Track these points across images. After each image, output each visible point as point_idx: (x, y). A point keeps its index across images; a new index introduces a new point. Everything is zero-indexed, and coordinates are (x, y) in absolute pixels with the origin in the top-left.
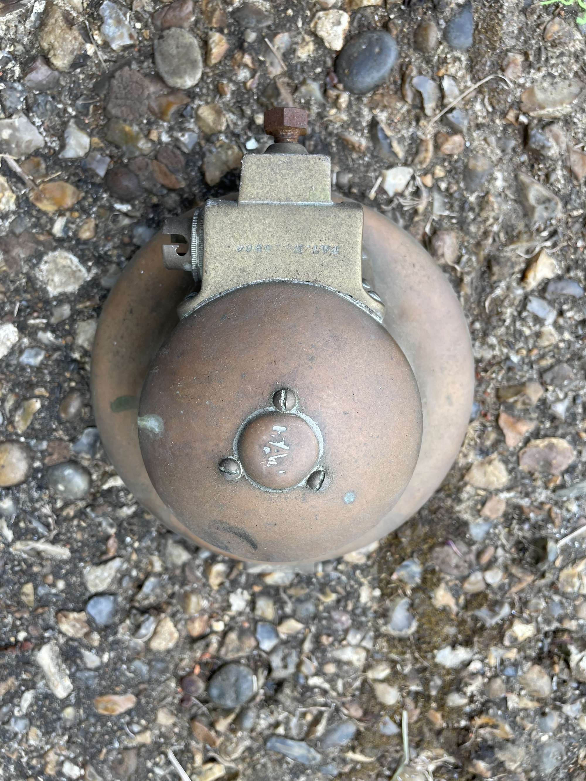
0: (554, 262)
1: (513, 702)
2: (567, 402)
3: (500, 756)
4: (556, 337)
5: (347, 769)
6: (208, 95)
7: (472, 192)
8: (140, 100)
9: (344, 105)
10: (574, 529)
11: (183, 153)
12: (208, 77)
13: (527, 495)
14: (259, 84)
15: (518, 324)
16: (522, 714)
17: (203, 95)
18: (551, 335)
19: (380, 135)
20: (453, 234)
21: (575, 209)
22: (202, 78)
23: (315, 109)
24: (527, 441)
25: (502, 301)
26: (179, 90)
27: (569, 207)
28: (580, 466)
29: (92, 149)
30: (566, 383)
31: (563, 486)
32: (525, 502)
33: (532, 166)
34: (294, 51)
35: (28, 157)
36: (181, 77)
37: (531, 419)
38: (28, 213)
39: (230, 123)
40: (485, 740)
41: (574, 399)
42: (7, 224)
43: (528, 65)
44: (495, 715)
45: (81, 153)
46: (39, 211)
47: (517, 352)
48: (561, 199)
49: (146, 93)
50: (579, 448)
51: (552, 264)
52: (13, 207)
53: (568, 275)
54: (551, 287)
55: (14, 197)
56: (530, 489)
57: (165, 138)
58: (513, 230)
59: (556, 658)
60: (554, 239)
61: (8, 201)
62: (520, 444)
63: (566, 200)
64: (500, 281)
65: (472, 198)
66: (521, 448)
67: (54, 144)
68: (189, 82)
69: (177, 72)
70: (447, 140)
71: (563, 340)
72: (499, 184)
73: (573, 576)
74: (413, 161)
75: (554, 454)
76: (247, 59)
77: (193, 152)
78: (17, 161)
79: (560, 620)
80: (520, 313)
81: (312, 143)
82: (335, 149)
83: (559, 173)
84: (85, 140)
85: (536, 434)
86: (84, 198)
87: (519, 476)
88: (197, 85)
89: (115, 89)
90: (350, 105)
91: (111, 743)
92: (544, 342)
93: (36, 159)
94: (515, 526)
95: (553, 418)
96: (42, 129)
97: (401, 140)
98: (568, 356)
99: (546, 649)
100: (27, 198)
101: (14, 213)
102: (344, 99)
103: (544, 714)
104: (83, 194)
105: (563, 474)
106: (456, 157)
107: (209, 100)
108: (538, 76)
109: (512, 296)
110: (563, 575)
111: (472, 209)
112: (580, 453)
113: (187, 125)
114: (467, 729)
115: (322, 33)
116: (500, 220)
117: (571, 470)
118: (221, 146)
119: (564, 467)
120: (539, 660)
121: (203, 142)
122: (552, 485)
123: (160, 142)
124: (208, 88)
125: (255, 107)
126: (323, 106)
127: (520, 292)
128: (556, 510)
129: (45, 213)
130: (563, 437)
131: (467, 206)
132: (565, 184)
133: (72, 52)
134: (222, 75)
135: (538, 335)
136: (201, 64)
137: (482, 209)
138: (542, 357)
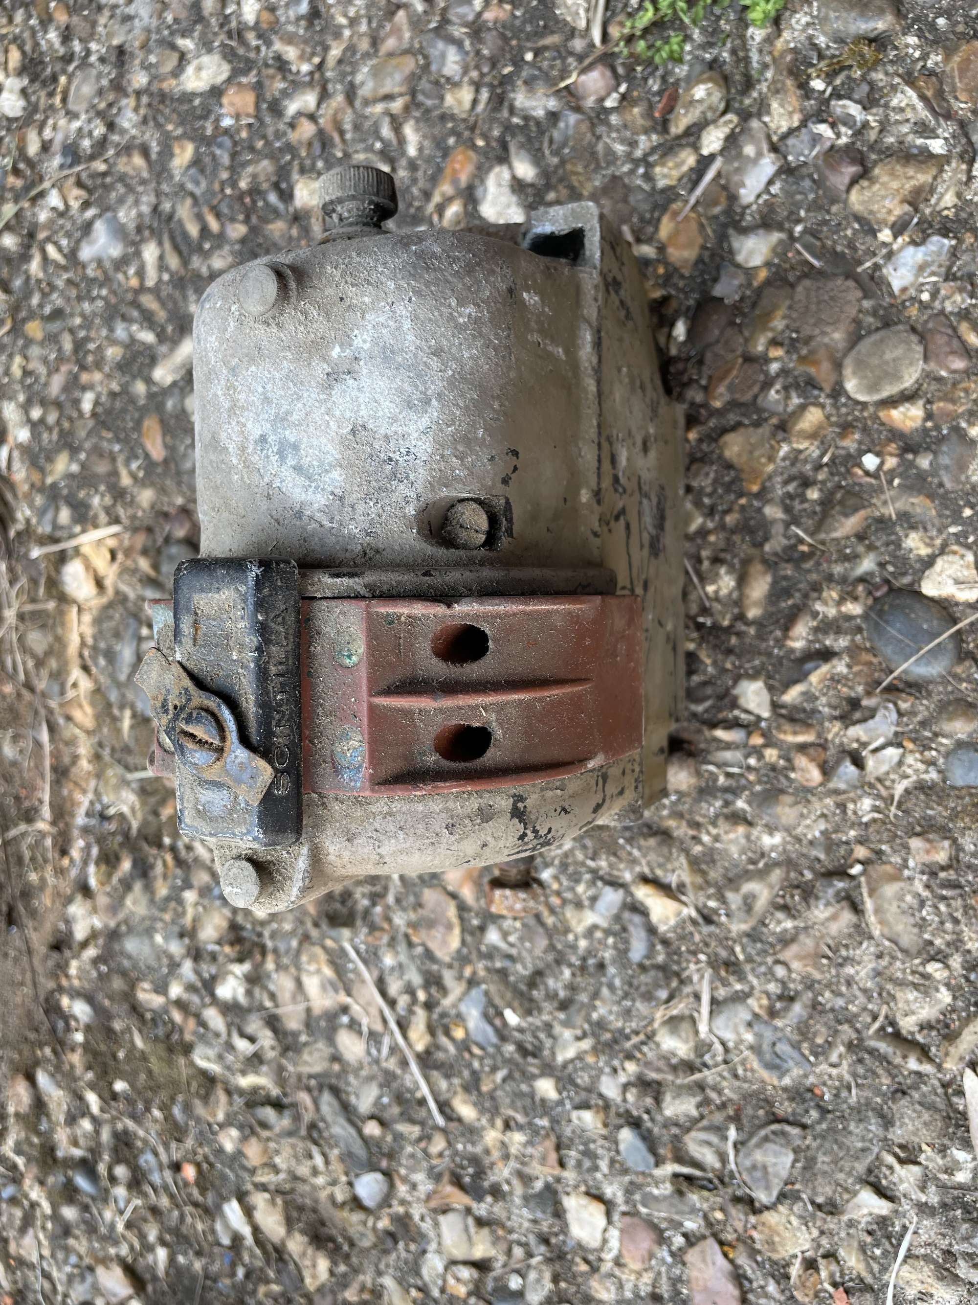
0: (672, 922)
1: (190, 896)
2: (503, 945)
3: (138, 886)
4: (580, 929)
5: (116, 712)
6: (839, 416)
7: (749, 803)
8: (819, 322)
9: (843, 609)
10: (365, 962)
11: (756, 397)
12: (862, 411)
13: (398, 901)
14: (860, 485)
15: (587, 876)
16: (180, 909)
17: (838, 409)
18: (580, 921)
19: (809, 666)
20: (693, 781)
21: (744, 950)
22: (858, 403)
23: (838, 569)
24: (453, 896)
25: (615, 854)
26: (840, 374)
27: (745, 940)
28: (435, 967)
29: (750, 273)
30: (528, 945)
31: (410, 945)
32: (390, 899)
33: (797, 887)
34: (913, 527)
35: (725, 188)
36: (854, 373)
37: (478, 899)
38: (655, 207)
39: (807, 453)
40: (152, 867)
41: (509, 957)
42: (639, 182)
43: (931, 871)
44: (175, 877)
45: (740, 258)
46: (659, 220)
47: (556, 878)
48: (754, 929)
49: (828, 329)
50: (456, 964)
51: (667, 918)
52: (661, 183)
53: (657, 941)
54: (637, 919)
55: (673, 183)
56: (404, 903)
57: (774, 367)
58: (707, 863)
59: (237, 948)
60: (700, 920)
61: (665, 176)
62: (450, 888)
63: (753, 936)
64: (640, 848)
65: (740, 804)
66: (445, 889)
67: (749, 218)
68: (851, 385)
69: (861, 365)
70: (812, 760)
71: (576, 939)
72: (768, 841)
73: (318, 962)
74: (782, 716)
75: (441, 929)
76: (891, 462)
77: (760, 410)
78: (719, 175)
79: (275, 951)
80: (601, 878)
81: (789, 572)
82: (783, 605)
83: (789, 924)
84: (757, 261)
85: (462, 908)
86: (682, 277)
87: (417, 889)
88: (849, 398)
89: (830, 285)
90: (849, 618)
91: (118, 440)
92: (569, 913)
93: (723, 200)
94: (367, 889)
95: (482, 929)
96: (766, 197)
97: (809, 696)
98: (559, 946)
99: (245, 934)
100: (674, 201)
101: (653, 188)
102: (854, 609)
103: (181, 935)
104: (687, 274)
105: (423, 945)
106: (793, 775)
107: (834, 419)
108: (919, 887)
109: (622, 866)
110: (318, 950)
111: (727, 804)
112: (450, 966)
113: (794, 394)
114: (160, 845)
115: (940, 563)
116: (718, 845)
117: (429, 955)
118: (772, 447)
119: (432, 945)
120: (234, 927)
121: (774, 421)
122: (410, 931)
123: (767, 360)
124: (848, 414)
125: (829, 485)
126: (843, 580)
127: (627, 876)
128: (385, 939)
129: (657, 229)
130: (463, 942)
131: (729, 797)
132: (774, 933)
133: (871, 212)
134: (865, 430)
135: (578, 905)
136: (876, 397)
137: (727, 817)
138: (552, 911)
